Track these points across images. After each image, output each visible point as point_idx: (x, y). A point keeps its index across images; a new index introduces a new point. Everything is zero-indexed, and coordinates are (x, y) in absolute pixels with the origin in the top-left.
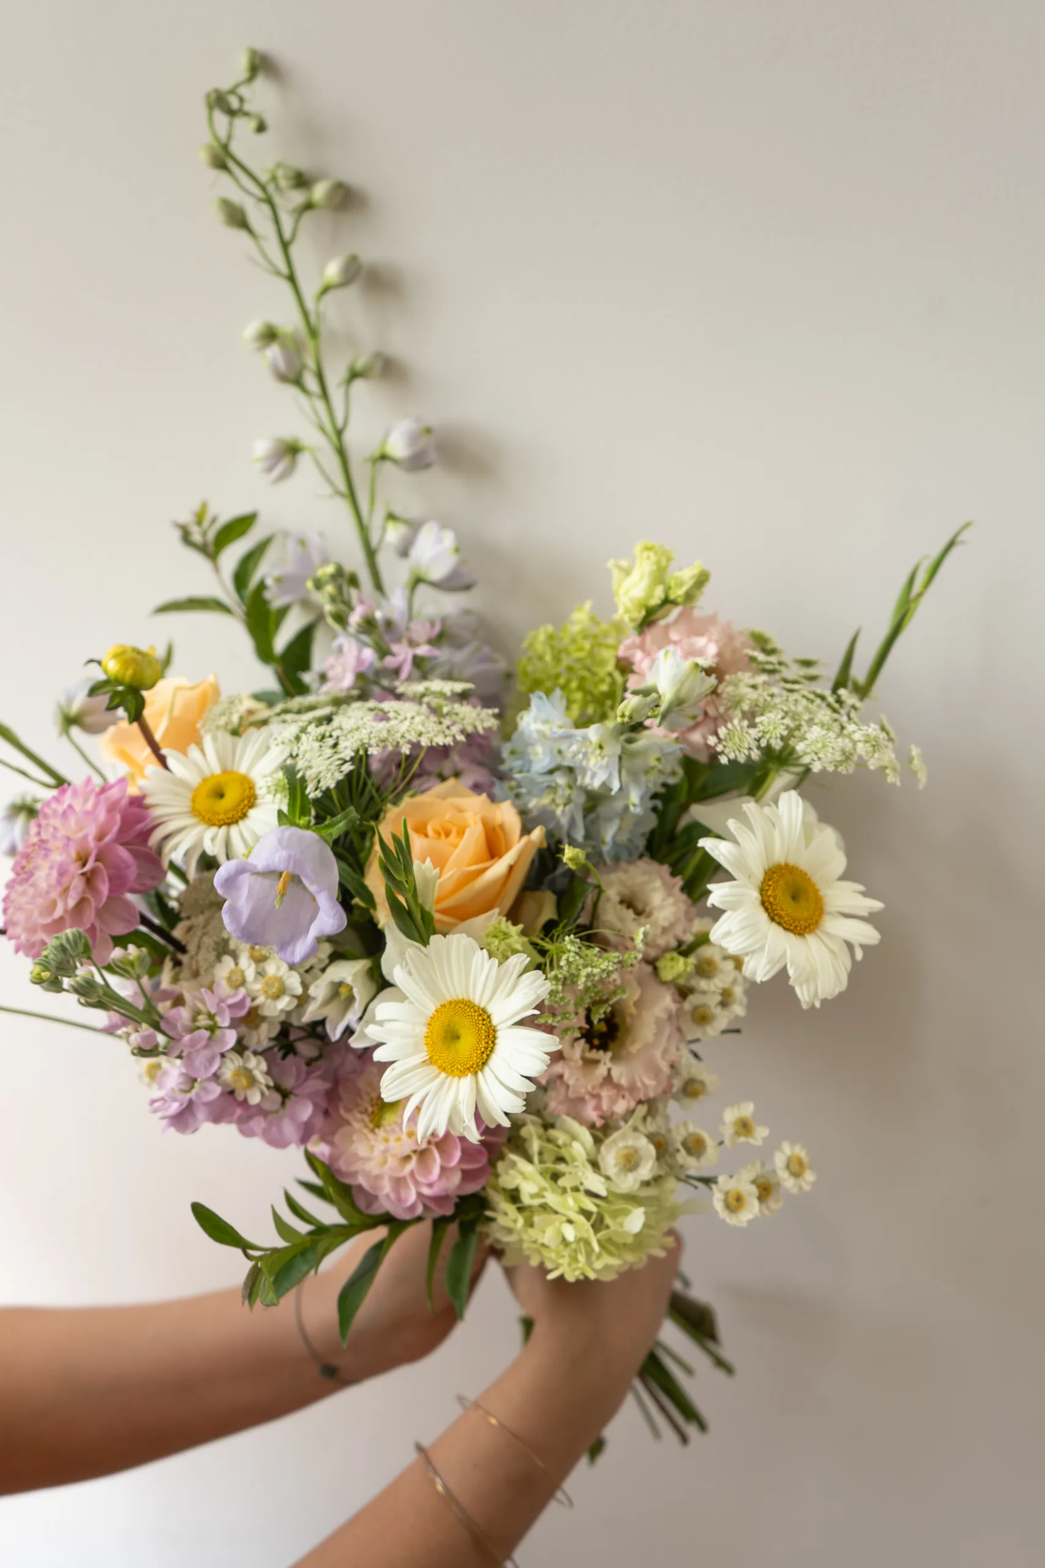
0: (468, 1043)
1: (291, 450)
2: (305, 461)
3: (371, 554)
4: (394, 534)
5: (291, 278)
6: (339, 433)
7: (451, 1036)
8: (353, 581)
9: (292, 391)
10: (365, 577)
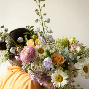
0: (60, 79)
1: (37, 20)
2: (39, 21)
3: (44, 29)
4: (46, 28)
5: (39, 6)
6: (42, 19)
7: (59, 78)
8: (42, 33)
9: (38, 15)
10: (43, 32)
